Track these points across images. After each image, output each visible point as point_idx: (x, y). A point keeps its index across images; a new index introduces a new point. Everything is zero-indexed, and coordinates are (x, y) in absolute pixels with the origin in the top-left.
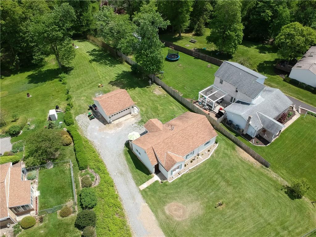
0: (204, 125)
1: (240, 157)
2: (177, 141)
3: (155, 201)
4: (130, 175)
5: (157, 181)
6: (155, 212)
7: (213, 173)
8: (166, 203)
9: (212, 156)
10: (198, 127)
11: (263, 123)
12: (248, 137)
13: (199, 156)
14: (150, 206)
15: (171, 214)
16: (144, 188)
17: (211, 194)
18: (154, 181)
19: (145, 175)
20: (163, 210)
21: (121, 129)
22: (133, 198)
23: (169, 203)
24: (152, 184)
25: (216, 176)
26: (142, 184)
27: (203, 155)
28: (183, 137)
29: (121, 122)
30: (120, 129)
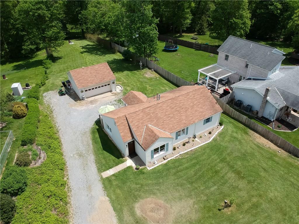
0: (204, 96)
1: (255, 143)
2: (163, 112)
3: (121, 195)
4: (92, 158)
5: (130, 167)
6: (119, 211)
7: (216, 160)
8: (138, 198)
9: (215, 140)
10: (195, 99)
12: (266, 121)
13: (196, 139)
14: (112, 202)
15: (144, 215)
16: (109, 175)
17: (212, 189)
18: (126, 167)
19: (114, 158)
20: (131, 209)
21: (95, 106)
22: (89, 188)
23: (142, 198)
24: (122, 170)
25: (220, 165)
26: (108, 169)
27: (201, 137)
28: (173, 108)
29: (97, 99)
30: (94, 106)
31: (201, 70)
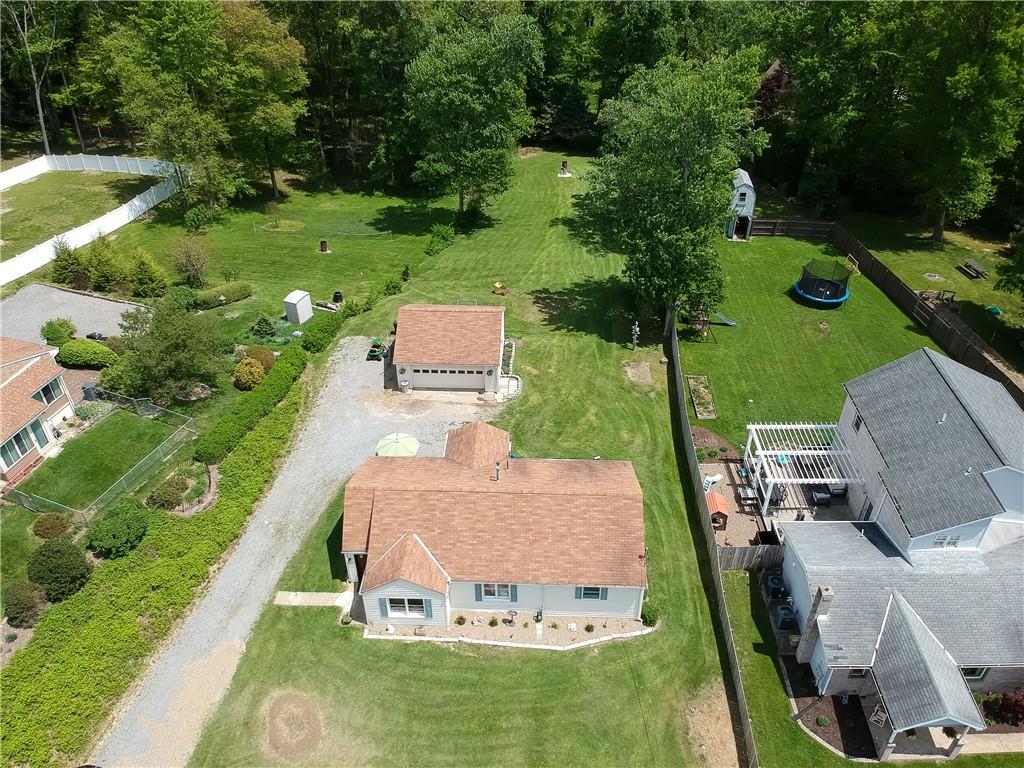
0: (615, 523)
1: (678, 721)
2: (470, 519)
3: (270, 656)
4: (293, 547)
5: (336, 610)
6: (239, 683)
7: (521, 702)
8: (290, 682)
9: (579, 653)
10: (585, 518)
11: (883, 655)
12: (800, 679)
13: (539, 626)
14: (246, 658)
15: (268, 719)
16: (287, 603)
17: (439, 757)
18: (330, 604)
19: (329, 571)
20: (260, 694)
21: (411, 419)
22: (234, 610)
23: (296, 687)
24: (318, 607)
25: (518, 720)
26: (296, 590)
27: (554, 626)
29: (431, 401)
30: (410, 417)
31: (758, 427)
